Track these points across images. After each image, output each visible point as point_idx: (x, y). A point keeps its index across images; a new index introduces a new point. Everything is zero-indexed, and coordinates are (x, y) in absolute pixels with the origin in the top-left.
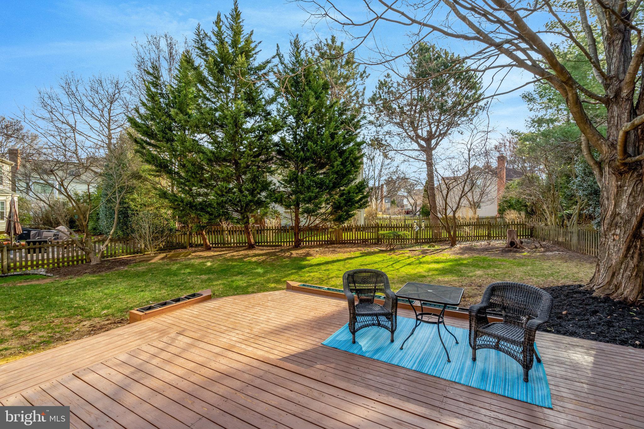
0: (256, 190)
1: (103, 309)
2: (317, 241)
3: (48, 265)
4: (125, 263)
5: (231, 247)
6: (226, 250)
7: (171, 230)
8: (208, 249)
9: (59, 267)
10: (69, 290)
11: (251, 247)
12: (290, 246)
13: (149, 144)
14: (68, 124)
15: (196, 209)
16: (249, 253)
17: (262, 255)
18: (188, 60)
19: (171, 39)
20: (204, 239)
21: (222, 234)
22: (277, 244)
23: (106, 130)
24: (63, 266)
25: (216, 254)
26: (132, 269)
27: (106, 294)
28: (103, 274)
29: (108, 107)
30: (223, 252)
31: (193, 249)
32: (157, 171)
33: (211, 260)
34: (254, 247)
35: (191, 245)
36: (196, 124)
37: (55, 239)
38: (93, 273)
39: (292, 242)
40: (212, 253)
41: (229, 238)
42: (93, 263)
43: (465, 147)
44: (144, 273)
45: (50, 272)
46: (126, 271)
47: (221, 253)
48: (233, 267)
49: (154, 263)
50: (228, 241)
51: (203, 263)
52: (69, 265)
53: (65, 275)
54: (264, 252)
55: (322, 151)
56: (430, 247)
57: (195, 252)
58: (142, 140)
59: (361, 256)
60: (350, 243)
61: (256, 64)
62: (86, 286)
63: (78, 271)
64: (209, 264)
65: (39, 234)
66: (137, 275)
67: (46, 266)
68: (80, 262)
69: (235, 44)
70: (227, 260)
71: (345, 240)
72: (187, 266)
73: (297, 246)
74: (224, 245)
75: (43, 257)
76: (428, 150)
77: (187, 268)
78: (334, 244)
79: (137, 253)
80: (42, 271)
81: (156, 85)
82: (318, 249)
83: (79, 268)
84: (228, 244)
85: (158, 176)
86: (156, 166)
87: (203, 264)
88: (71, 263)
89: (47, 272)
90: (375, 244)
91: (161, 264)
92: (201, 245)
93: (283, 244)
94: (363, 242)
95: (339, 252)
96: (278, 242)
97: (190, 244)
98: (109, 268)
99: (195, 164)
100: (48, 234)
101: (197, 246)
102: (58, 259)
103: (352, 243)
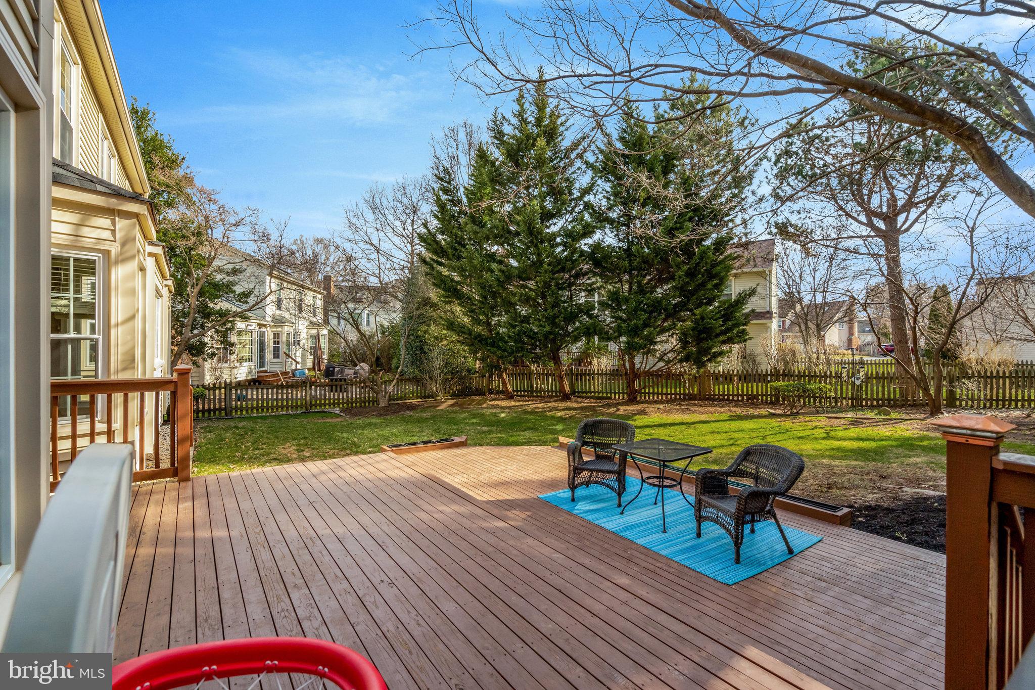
0: (558, 317)
1: (370, 447)
2: (666, 394)
3: (343, 405)
4: (412, 407)
5: (541, 396)
6: (532, 401)
7: (469, 371)
8: (510, 397)
9: (352, 407)
10: (351, 428)
11: (566, 397)
12: (623, 399)
13: (441, 264)
14: (371, 244)
15: (487, 344)
16: (560, 405)
17: (575, 409)
18: (482, 156)
19: (471, 126)
20: (504, 384)
21: (530, 379)
22: (605, 395)
23: (409, 247)
24: (356, 407)
25: (518, 404)
26: (416, 415)
27: (379, 435)
28: (389, 417)
29: (412, 217)
30: (527, 403)
31: (493, 396)
32: (447, 297)
33: (507, 410)
34: (570, 398)
35: (491, 392)
36: (486, 235)
37: (354, 378)
38: (380, 415)
39: (623, 393)
40: (513, 403)
41: (538, 384)
42: (382, 405)
43: (963, 225)
44: (426, 420)
45: (344, 412)
46: (410, 416)
47: (522, 403)
48: (528, 420)
49: (441, 410)
50: (536, 388)
51: (496, 413)
52: (361, 406)
53: (355, 415)
54: (579, 405)
55: (656, 256)
56: (879, 413)
57: (493, 400)
58: (433, 260)
59: (729, 420)
60: (724, 400)
61: (566, 144)
62: (365, 427)
63: (367, 413)
64: (503, 415)
65: (342, 372)
66: (420, 421)
67: (341, 406)
68: (371, 403)
69: (539, 121)
70: (526, 412)
71: (715, 395)
72: (475, 416)
73: (632, 400)
74: (532, 393)
75: (339, 396)
76: (891, 237)
77: (474, 418)
78: (695, 399)
79: (429, 397)
80: (337, 410)
81: (446, 191)
82: (661, 406)
83: (368, 410)
84: (537, 392)
85: (450, 302)
86: (444, 290)
87: (495, 415)
88: (363, 404)
89: (341, 412)
90: (771, 403)
91: (448, 411)
92: (502, 392)
93: (613, 395)
94: (748, 399)
95: (695, 412)
96: (607, 393)
97: (490, 390)
98: (395, 412)
99: (485, 286)
100: (349, 372)
101: (498, 393)
102: (352, 399)
103: (728, 400)
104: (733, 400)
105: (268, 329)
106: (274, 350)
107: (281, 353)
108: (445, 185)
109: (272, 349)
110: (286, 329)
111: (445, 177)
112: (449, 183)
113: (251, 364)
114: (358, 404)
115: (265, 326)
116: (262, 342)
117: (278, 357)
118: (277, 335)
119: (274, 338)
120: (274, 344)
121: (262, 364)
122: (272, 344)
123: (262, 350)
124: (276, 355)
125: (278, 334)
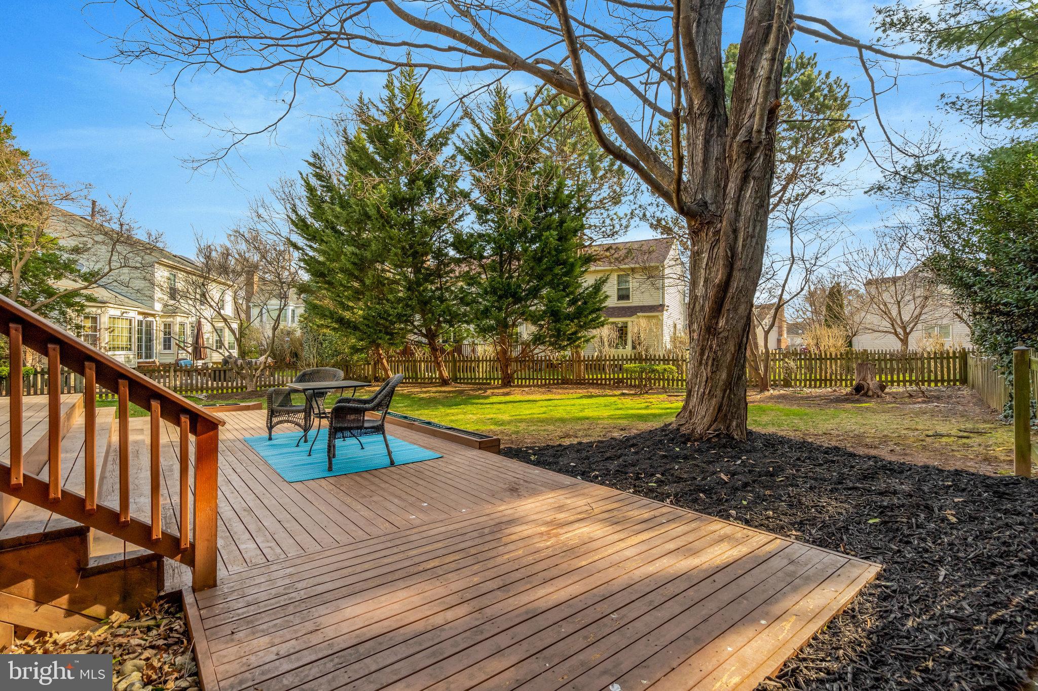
3: (212, 391)
9: (221, 393)
22: (485, 381)
24: (226, 392)
34: (449, 384)
68: (243, 389)
81: (319, 177)
96: (486, 379)
98: (260, 396)
104: (606, 384)
105: (157, 319)
106: (165, 341)
107: (173, 342)
108: (318, 170)
109: (162, 340)
110: (179, 319)
111: (317, 163)
112: (321, 168)
113: (129, 352)
114: (230, 391)
115: (153, 315)
116: (149, 333)
117: (169, 348)
118: (168, 326)
119: (165, 328)
120: (165, 334)
121: (148, 356)
122: (162, 335)
123: (149, 340)
124: (167, 345)
125: (170, 325)
